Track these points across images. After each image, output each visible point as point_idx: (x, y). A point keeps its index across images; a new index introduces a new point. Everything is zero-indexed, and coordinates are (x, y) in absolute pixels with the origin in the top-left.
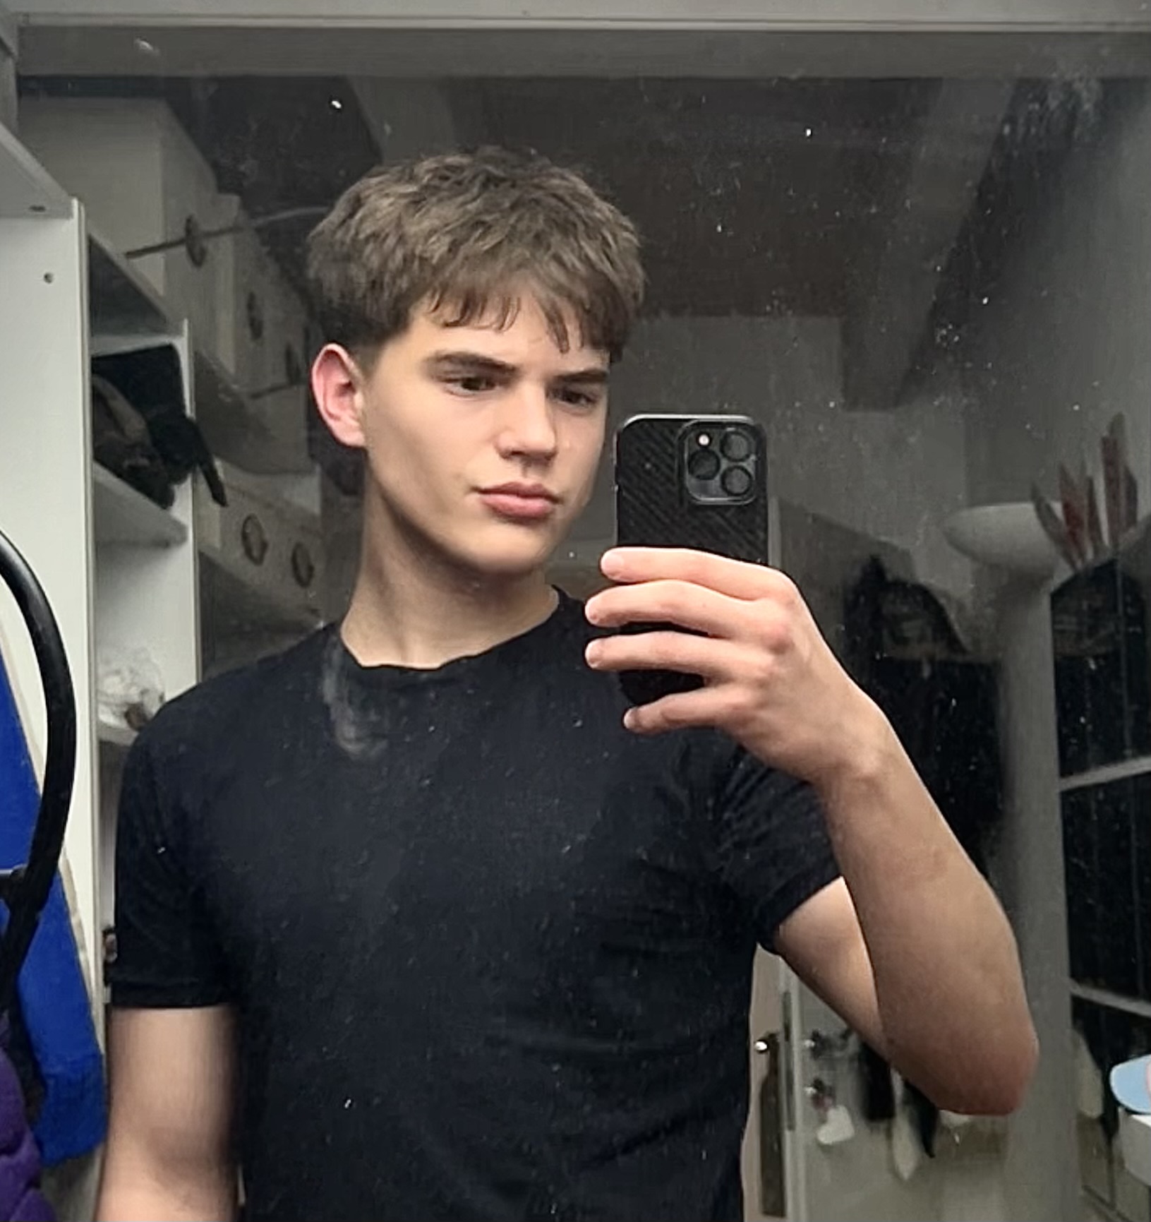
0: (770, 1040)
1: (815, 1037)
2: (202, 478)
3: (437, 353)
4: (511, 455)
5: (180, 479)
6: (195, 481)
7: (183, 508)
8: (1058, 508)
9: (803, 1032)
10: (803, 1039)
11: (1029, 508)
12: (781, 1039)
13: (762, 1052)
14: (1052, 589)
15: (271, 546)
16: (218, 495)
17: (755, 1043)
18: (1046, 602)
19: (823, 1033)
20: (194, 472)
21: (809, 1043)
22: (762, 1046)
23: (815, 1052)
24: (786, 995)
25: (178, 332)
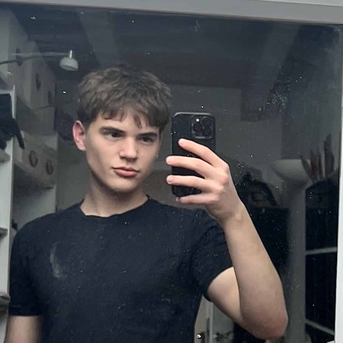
0: (202, 334)
1: (218, 334)
2: (16, 139)
3: (102, 127)
4: (122, 158)
5: (9, 139)
6: (14, 140)
7: (9, 149)
8: (309, 162)
9: (213, 332)
10: (213, 334)
11: (299, 161)
12: (206, 334)
13: (199, 338)
14: (306, 188)
15: (39, 161)
16: (22, 145)
17: (197, 335)
18: (304, 192)
19: (220, 333)
20: (14, 138)
21: (215, 336)
22: (200, 336)
23: (218, 339)
24: (209, 319)
25: (11, 89)
